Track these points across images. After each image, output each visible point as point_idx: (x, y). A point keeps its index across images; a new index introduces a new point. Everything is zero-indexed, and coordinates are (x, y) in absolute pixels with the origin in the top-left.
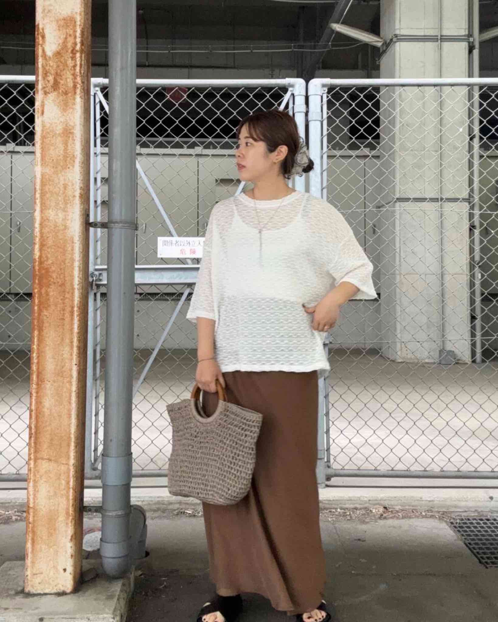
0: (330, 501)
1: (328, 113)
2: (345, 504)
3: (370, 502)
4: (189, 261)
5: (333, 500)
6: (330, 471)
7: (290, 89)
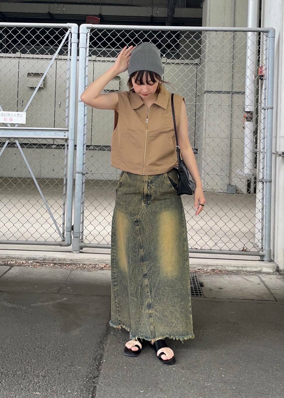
0: (77, 260)
1: (90, 43)
2: (85, 262)
3: (99, 261)
4: (9, 125)
5: (79, 259)
6: (82, 244)
7: (69, 29)
